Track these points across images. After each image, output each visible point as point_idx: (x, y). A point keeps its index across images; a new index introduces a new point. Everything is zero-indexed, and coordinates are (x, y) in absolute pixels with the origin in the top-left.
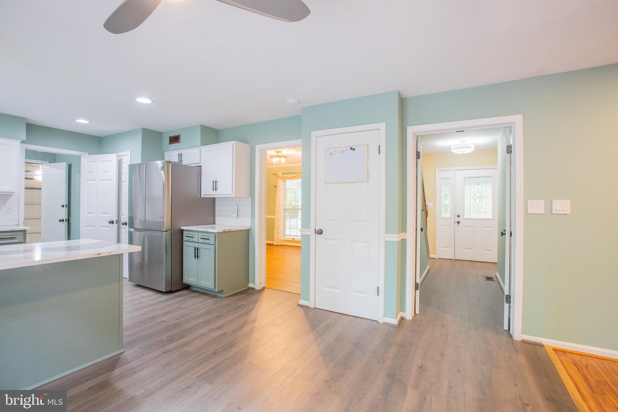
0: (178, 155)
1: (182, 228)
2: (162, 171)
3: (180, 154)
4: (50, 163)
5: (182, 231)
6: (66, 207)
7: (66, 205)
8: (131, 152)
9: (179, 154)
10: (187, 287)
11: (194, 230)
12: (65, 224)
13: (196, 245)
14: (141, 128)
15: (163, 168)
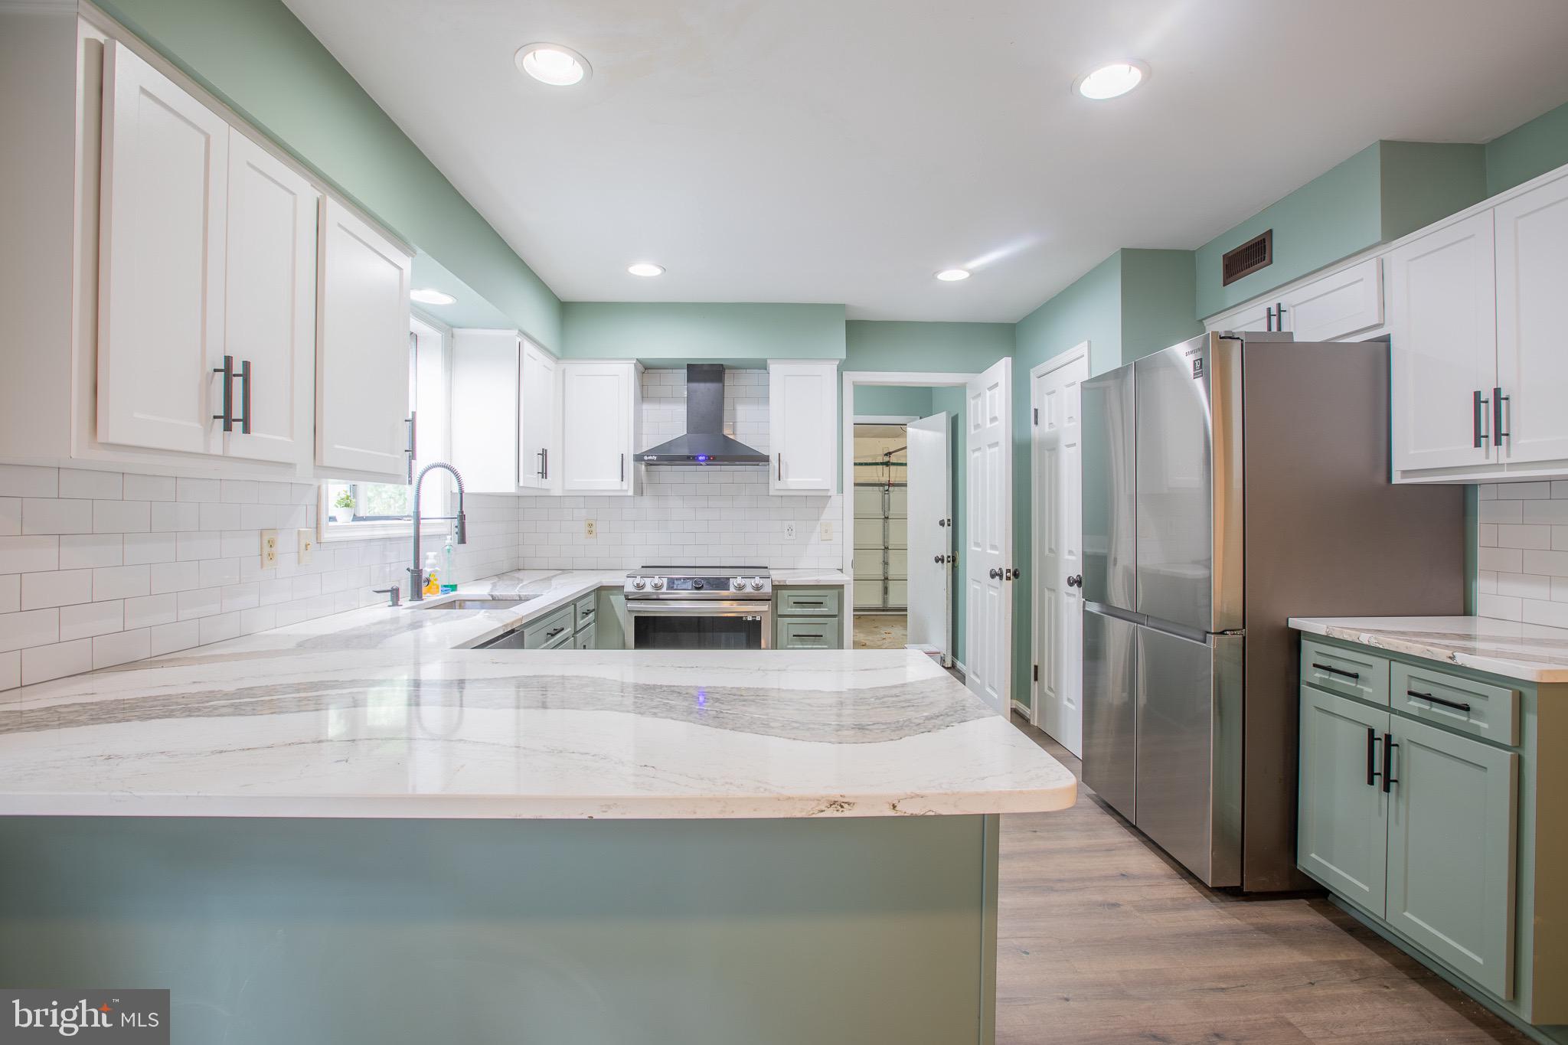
0: (1265, 314)
1: (1295, 623)
2: (1199, 383)
3: (1274, 311)
4: (921, 418)
5: (1295, 638)
6: (949, 525)
7: (949, 520)
8: (1090, 342)
9: (1269, 310)
10: (1316, 894)
11: (1366, 642)
12: (947, 567)
13: (1381, 722)
14: (1119, 249)
15: (1200, 367)
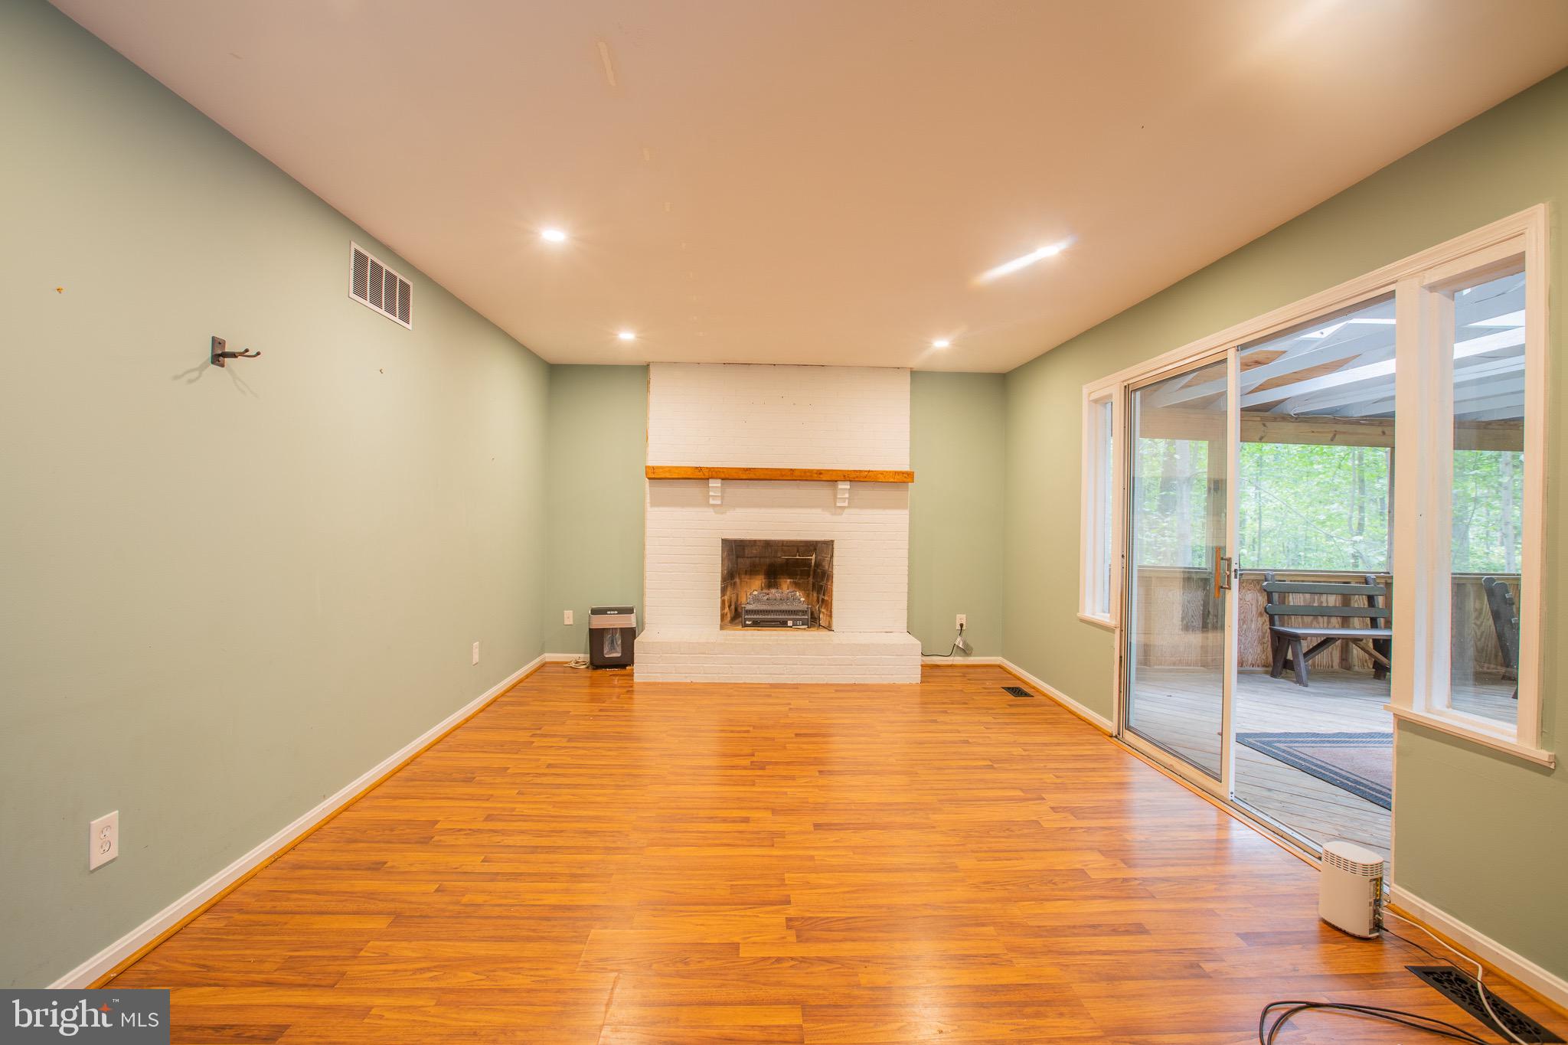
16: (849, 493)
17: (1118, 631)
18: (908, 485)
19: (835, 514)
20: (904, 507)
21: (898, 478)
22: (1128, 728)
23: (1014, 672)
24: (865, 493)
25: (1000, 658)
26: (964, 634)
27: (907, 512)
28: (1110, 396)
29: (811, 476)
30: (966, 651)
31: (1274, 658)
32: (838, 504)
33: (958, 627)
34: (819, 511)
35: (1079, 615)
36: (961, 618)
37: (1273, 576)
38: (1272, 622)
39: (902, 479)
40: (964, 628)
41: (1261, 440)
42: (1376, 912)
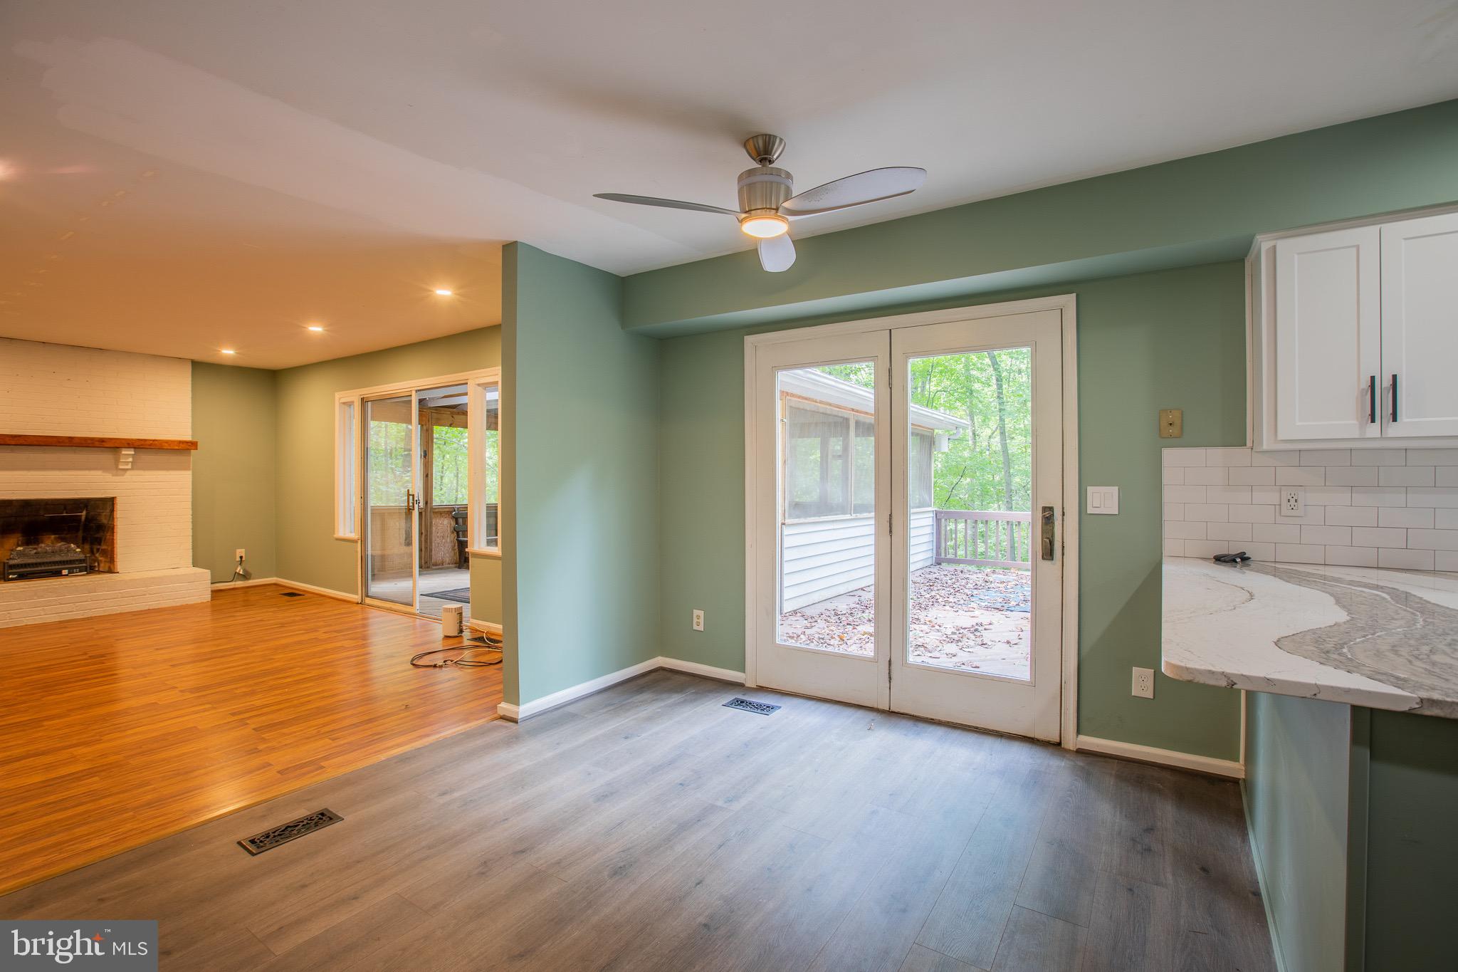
16: (133, 458)
17: (360, 542)
18: (190, 453)
19: (117, 475)
20: (187, 469)
21: (182, 446)
22: (367, 596)
23: (287, 585)
24: (147, 457)
25: (275, 578)
26: (243, 564)
27: (190, 473)
28: (353, 402)
29: (93, 443)
30: (246, 576)
31: (460, 559)
32: (121, 467)
33: (238, 559)
34: (99, 473)
35: (336, 536)
36: (241, 552)
37: (458, 508)
38: (458, 536)
39: (186, 447)
40: (244, 559)
41: (451, 425)
42: (460, 626)
